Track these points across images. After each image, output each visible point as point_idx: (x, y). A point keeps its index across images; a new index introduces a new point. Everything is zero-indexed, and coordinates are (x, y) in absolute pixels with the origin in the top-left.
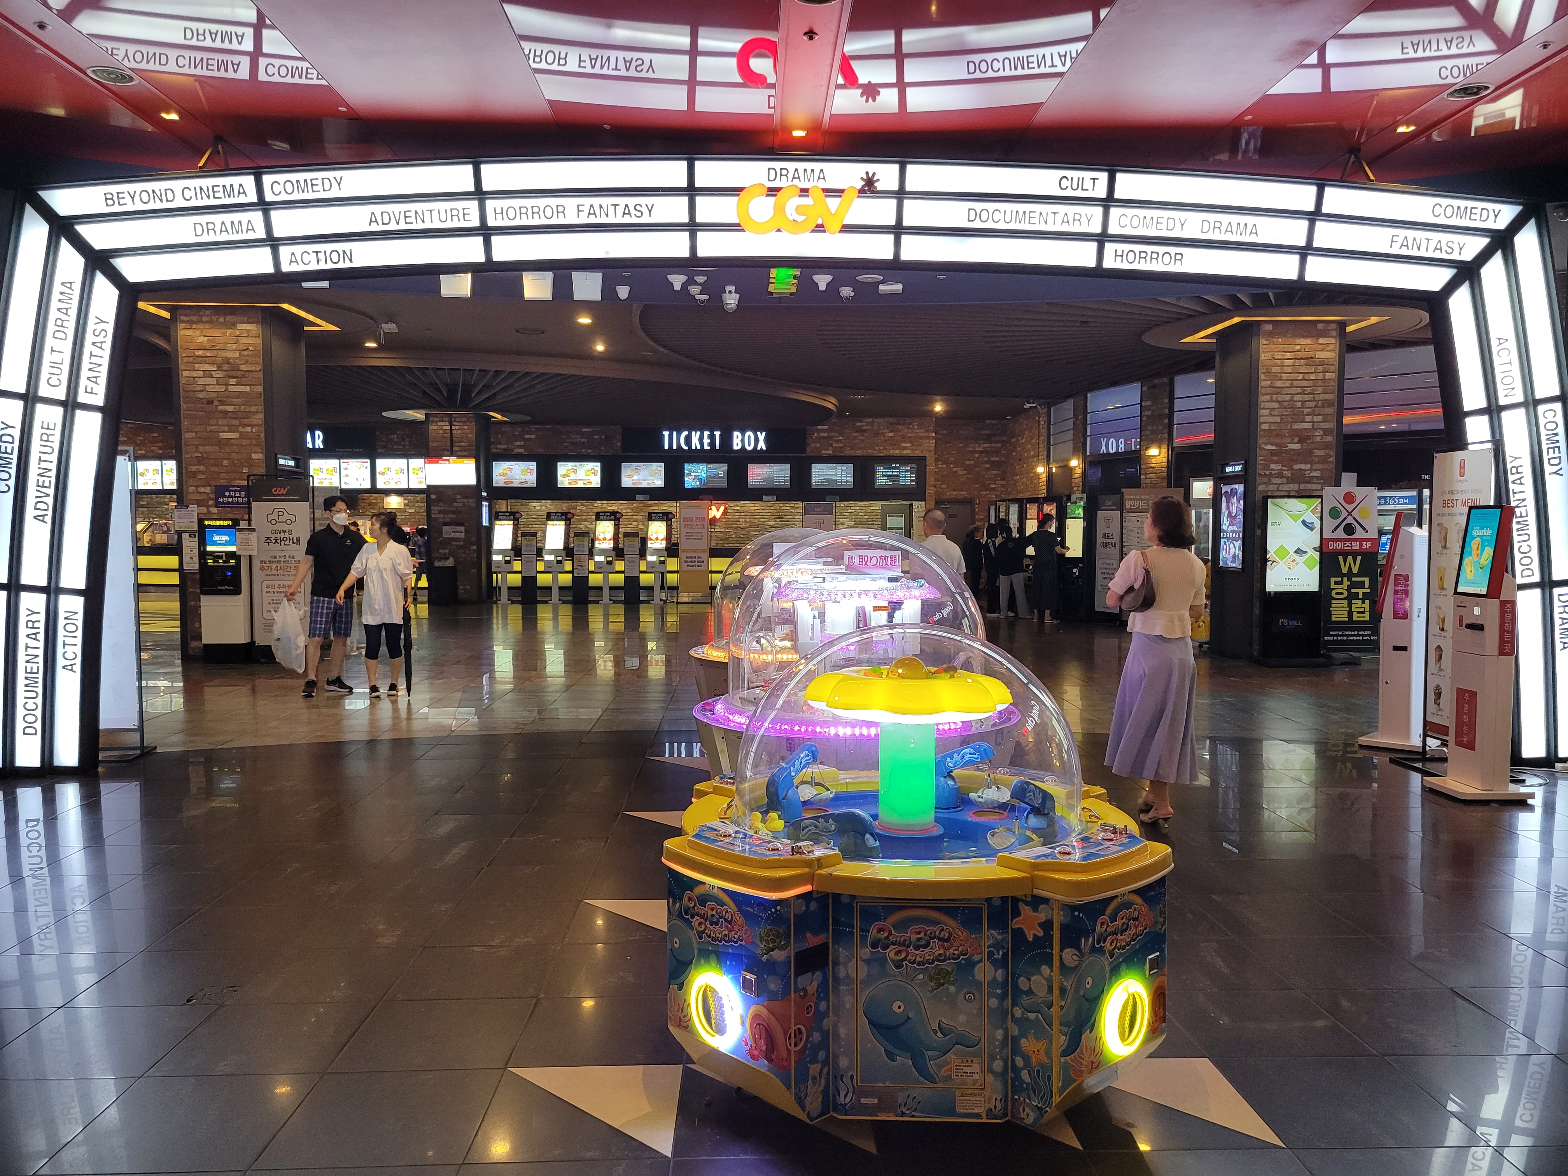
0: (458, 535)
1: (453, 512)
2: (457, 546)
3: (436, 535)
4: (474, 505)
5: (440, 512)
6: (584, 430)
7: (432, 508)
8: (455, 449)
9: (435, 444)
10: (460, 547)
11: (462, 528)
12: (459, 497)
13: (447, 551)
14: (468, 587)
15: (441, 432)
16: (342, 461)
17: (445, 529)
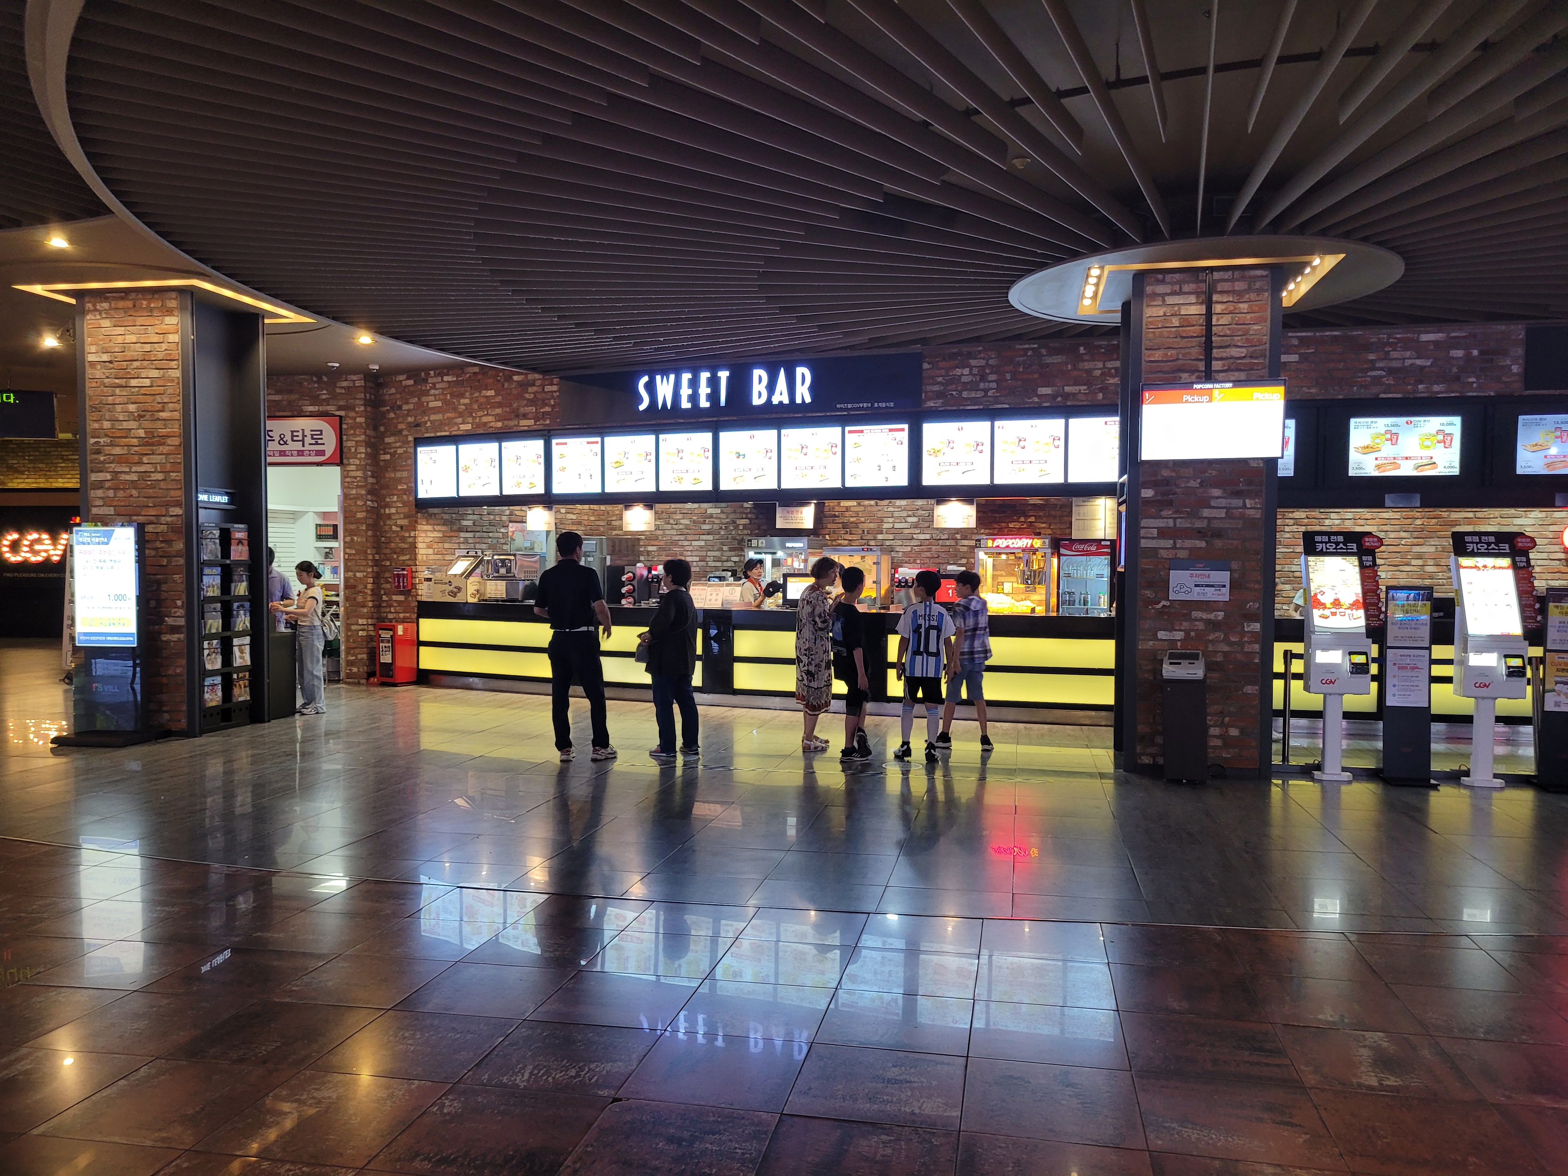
0: (1210, 595)
1: (1200, 533)
2: (1208, 622)
3: (1148, 593)
4: (1256, 514)
5: (1163, 533)
6: (1424, 337)
7: (1144, 523)
8: (1216, 365)
9: (1158, 355)
10: (1214, 625)
11: (1224, 577)
12: (1216, 492)
13: (1179, 635)
14: (1234, 732)
15: (1175, 322)
16: (847, 429)
17: (1177, 577)
